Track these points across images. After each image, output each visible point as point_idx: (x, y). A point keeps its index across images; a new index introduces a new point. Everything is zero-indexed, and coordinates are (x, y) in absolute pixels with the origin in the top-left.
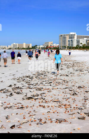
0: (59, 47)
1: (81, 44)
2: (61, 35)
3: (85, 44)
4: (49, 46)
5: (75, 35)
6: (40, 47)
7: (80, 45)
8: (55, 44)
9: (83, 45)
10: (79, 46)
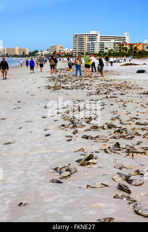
0: (72, 54)
1: (106, 48)
2: (76, 35)
3: (112, 50)
4: (58, 51)
5: (97, 35)
6: (43, 53)
7: (105, 51)
8: (67, 48)
9: (109, 51)
10: (103, 52)
